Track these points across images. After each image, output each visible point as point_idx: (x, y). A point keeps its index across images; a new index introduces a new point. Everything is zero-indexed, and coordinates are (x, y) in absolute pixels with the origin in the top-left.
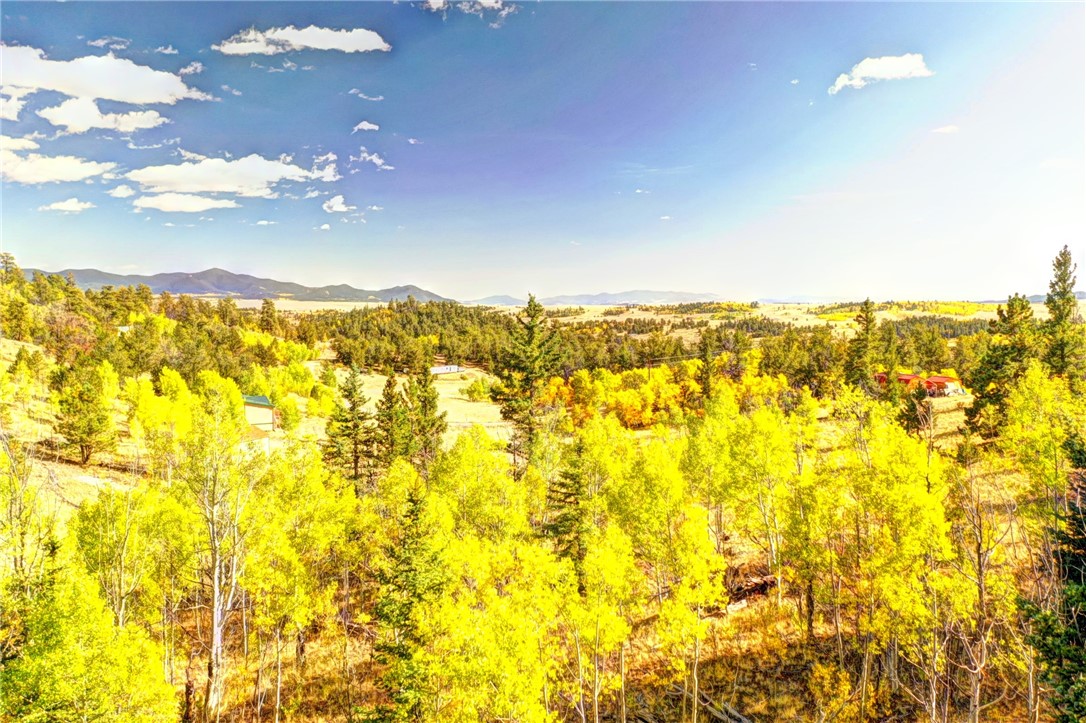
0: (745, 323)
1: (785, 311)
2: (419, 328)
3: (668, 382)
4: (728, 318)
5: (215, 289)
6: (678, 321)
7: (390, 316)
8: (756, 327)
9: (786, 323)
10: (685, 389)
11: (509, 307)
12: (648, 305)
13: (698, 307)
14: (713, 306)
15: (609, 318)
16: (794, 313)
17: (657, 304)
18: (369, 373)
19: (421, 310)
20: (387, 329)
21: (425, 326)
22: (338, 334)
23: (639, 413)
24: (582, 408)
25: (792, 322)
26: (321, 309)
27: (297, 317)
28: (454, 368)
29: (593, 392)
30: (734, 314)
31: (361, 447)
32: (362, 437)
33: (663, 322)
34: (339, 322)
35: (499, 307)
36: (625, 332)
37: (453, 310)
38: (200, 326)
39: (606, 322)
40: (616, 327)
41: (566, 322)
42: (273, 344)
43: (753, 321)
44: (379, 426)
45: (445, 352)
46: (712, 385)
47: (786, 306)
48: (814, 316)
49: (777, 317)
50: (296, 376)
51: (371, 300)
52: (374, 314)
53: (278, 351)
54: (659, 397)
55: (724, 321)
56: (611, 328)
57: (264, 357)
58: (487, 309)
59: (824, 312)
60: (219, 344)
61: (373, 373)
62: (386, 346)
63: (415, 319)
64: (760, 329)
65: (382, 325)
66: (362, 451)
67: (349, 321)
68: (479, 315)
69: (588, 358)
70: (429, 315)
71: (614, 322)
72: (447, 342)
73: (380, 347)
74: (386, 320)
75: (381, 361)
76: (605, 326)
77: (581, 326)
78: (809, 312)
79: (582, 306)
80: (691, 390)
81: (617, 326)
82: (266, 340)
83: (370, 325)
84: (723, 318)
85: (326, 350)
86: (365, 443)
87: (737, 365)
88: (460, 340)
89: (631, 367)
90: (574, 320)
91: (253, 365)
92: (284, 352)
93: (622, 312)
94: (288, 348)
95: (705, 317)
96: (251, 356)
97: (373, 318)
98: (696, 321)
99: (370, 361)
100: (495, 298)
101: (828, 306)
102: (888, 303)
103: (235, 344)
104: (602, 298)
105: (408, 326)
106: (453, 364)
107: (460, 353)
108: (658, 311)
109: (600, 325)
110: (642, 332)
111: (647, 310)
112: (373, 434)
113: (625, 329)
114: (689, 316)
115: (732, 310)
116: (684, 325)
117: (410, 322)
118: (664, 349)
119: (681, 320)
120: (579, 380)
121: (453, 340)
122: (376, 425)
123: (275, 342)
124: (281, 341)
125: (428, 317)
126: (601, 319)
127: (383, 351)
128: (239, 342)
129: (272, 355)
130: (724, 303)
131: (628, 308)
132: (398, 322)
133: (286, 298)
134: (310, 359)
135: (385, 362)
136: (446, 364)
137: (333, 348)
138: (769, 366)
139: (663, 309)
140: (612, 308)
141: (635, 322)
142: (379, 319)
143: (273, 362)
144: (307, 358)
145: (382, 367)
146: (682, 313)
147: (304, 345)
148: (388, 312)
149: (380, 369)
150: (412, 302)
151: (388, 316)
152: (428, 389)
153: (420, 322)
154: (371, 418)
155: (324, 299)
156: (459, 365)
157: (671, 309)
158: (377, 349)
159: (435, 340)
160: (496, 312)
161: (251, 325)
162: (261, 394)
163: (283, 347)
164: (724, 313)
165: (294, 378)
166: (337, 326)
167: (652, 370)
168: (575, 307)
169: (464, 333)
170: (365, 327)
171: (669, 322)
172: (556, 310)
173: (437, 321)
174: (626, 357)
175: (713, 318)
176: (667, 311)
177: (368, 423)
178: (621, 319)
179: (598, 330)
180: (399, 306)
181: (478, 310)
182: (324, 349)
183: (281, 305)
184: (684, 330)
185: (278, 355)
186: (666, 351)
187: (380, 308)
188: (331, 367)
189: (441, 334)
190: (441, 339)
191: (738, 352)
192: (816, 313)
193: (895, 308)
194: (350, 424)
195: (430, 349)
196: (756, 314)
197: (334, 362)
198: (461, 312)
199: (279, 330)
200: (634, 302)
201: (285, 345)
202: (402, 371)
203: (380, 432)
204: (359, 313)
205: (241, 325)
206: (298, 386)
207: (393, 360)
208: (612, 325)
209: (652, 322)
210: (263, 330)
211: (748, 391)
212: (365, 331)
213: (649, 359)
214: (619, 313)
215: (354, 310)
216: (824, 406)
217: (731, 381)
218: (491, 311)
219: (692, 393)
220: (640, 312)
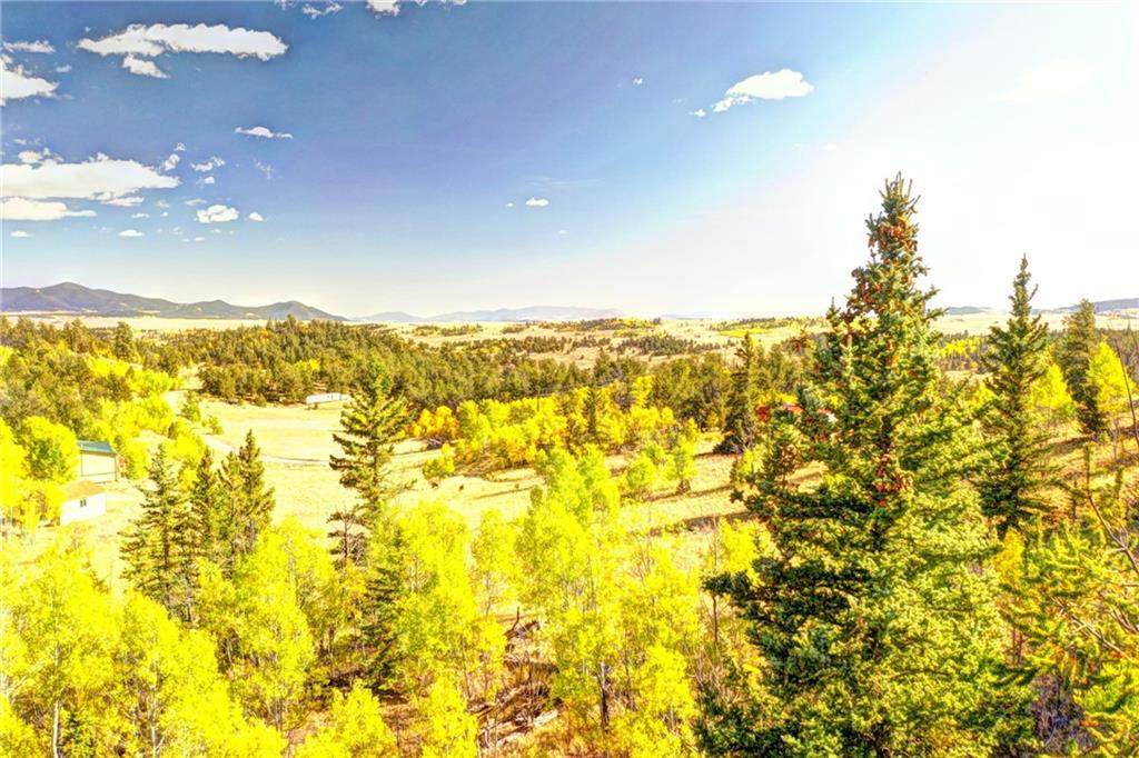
0: (648, 340)
1: (687, 328)
2: (301, 350)
3: (557, 413)
4: (630, 335)
5: (67, 305)
6: (580, 339)
7: (269, 337)
8: (658, 344)
9: (689, 341)
10: (571, 423)
11: (402, 324)
12: (549, 322)
13: (601, 324)
14: (615, 323)
15: (509, 336)
16: (697, 329)
17: (558, 320)
18: (239, 403)
19: (303, 331)
20: (265, 352)
21: (307, 347)
22: (208, 357)
23: (523, 450)
24: (466, 443)
25: (695, 339)
26: (191, 328)
27: (163, 337)
28: (336, 396)
29: (478, 427)
30: (637, 331)
31: (171, 534)
32: (172, 522)
33: (564, 340)
34: (210, 344)
35: (390, 324)
36: (525, 352)
37: (338, 330)
38: (40, 354)
39: (504, 340)
40: (515, 346)
41: (462, 341)
42: (128, 373)
43: (656, 339)
44: (193, 509)
45: (326, 379)
46: (598, 419)
47: (689, 322)
48: (716, 333)
49: (678, 333)
50: (152, 412)
51: (250, 318)
52: (250, 335)
53: (135, 381)
54: (544, 433)
55: (627, 339)
56: (510, 347)
57: (116, 389)
58: (377, 327)
59: (726, 329)
60: (62, 375)
61: (245, 403)
62: (262, 373)
63: (296, 341)
64: (663, 346)
65: (259, 347)
66: (174, 539)
67: (221, 343)
68: (367, 335)
69: (477, 386)
70: (312, 336)
71: (514, 340)
72: (328, 368)
73: (253, 375)
74: (263, 341)
75: (254, 390)
76: (503, 345)
77: (478, 346)
78: (712, 328)
79: (480, 324)
80: (577, 424)
81: (517, 345)
82: (120, 368)
83: (246, 347)
84: (625, 335)
85: (192, 378)
86: (177, 529)
87: (626, 395)
88: (343, 365)
89: (522, 394)
90: (470, 338)
91: (101, 401)
92: (141, 382)
93: (521, 329)
94: (146, 378)
95: (608, 334)
96: (100, 389)
97: (249, 339)
98: (597, 340)
99: (242, 390)
100: (387, 315)
101: (729, 323)
102: (788, 319)
103: (81, 374)
104: (502, 314)
105: (288, 348)
106: (335, 391)
107: (343, 379)
108: (560, 328)
109: (498, 344)
110: (542, 351)
111: (547, 327)
112: (186, 518)
113: (525, 348)
114: (591, 333)
115: (634, 327)
116: (585, 343)
117: (290, 343)
118: (556, 375)
119: (582, 338)
120: (465, 412)
121: (335, 365)
122: (189, 510)
123: (130, 372)
124: (138, 369)
125: (310, 338)
126: (499, 338)
127: (256, 378)
128: (87, 372)
129: (126, 388)
130: (627, 319)
131: (528, 326)
132: (277, 344)
133: (151, 315)
134: (172, 389)
135: (259, 391)
136: (328, 392)
137: (200, 375)
138: (659, 396)
139: (565, 326)
140: (511, 325)
141: (536, 340)
142: (256, 341)
143: (127, 396)
144: (169, 387)
145: (255, 395)
146: (585, 330)
147: (166, 374)
148: (266, 333)
149: (253, 398)
150: (292, 321)
151: (265, 337)
152: (252, 465)
153: (302, 344)
154: (182, 502)
155: (197, 316)
156: (342, 392)
157: (572, 326)
158: (250, 377)
159: (315, 365)
160: (388, 331)
161: (105, 352)
162: (103, 439)
163: (138, 374)
164: (627, 330)
165: (151, 414)
166: (208, 349)
167: (541, 399)
168: (473, 324)
169: (346, 357)
170: (239, 349)
171: (570, 340)
172: (452, 328)
173: (321, 342)
174: (517, 385)
175: (615, 335)
176: (569, 328)
177: (179, 508)
178: (520, 337)
179: (497, 350)
180: (278, 326)
181: (366, 330)
182: (190, 376)
183: (138, 326)
184: (586, 348)
185: (133, 386)
186: (558, 378)
187: (256, 328)
188: (196, 397)
189: (322, 359)
190: (322, 364)
191: (628, 382)
192: (718, 330)
193: (795, 324)
194: (158, 510)
195: (309, 376)
196: (659, 331)
197: (200, 392)
198: (347, 333)
199: (138, 357)
200: (535, 318)
201: (143, 375)
202: (278, 400)
203: (193, 515)
204: (232, 333)
205: (92, 352)
206: (154, 422)
207: (267, 389)
208: (511, 344)
209: (553, 340)
210: (118, 357)
211: (636, 423)
212: (241, 353)
213: (541, 387)
214: (518, 330)
215: (228, 331)
216: (709, 439)
217: (620, 412)
218: (382, 329)
219: (579, 427)
220: (541, 329)
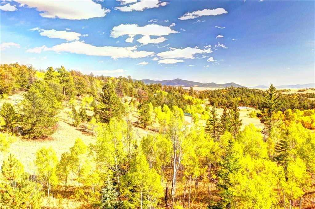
2: (235, 95)
5: (178, 84)
11: (264, 89)
15: (300, 93)
18: (219, 108)
19: (235, 90)
20: (225, 95)
21: (236, 95)
22: (210, 97)
23: (310, 124)
26: (206, 90)
27: (199, 92)
32: (216, 125)
34: (211, 93)
35: (260, 89)
37: (245, 90)
38: (173, 94)
40: (302, 96)
41: (284, 94)
42: (192, 99)
44: (221, 122)
45: (243, 102)
50: (198, 108)
51: (220, 87)
56: (300, 96)
57: (190, 102)
58: (256, 89)
60: (178, 99)
61: (220, 108)
62: (224, 100)
63: (233, 92)
65: (223, 94)
66: (216, 129)
67: (214, 93)
68: (254, 91)
70: (238, 91)
71: (302, 94)
72: (243, 99)
75: (223, 105)
76: (298, 95)
77: (289, 95)
79: (290, 89)
81: (303, 95)
82: (190, 98)
83: (220, 94)
86: (217, 127)
88: (247, 99)
89: (307, 109)
90: (287, 93)
91: (187, 105)
92: (195, 101)
93: (305, 91)
94: (196, 100)
96: (186, 102)
99: (220, 105)
100: (260, 86)
103: (182, 99)
104: (297, 86)
105: (231, 95)
106: (245, 106)
107: (247, 103)
109: (296, 95)
110: (312, 97)
111: (314, 90)
112: (219, 125)
113: (306, 96)
117: (232, 93)
121: (245, 99)
123: (193, 99)
126: (297, 93)
128: (183, 98)
129: (192, 102)
131: (307, 89)
132: (228, 93)
133: (197, 86)
134: (202, 104)
136: (243, 106)
137: (209, 100)
140: (301, 89)
141: (310, 94)
142: (222, 92)
143: (192, 104)
144: (202, 103)
145: (223, 106)
147: (201, 100)
148: (225, 90)
150: (233, 87)
151: (225, 92)
153: (235, 94)
155: (207, 87)
156: (247, 106)
158: (222, 101)
159: (239, 99)
160: (260, 91)
161: (187, 94)
163: (195, 100)
165: (198, 109)
168: (287, 89)
169: (249, 97)
170: (218, 95)
172: (280, 90)
173: (240, 93)
174: (306, 105)
177: (218, 121)
178: (305, 93)
179: (296, 97)
180: (229, 89)
181: (254, 90)
182: (206, 101)
183: (195, 88)
185: (193, 102)
187: (223, 89)
188: (208, 106)
189: (241, 97)
190: (241, 99)
194: (213, 121)
195: (238, 101)
197: (209, 105)
198: (248, 90)
199: (194, 96)
200: (310, 87)
201: (196, 99)
202: (229, 108)
203: (221, 124)
204: (217, 91)
205: (184, 94)
206: (199, 111)
207: (226, 105)
208: (301, 95)
210: (190, 95)
214: (303, 91)
215: (215, 90)
218: (258, 90)
220: (312, 91)
